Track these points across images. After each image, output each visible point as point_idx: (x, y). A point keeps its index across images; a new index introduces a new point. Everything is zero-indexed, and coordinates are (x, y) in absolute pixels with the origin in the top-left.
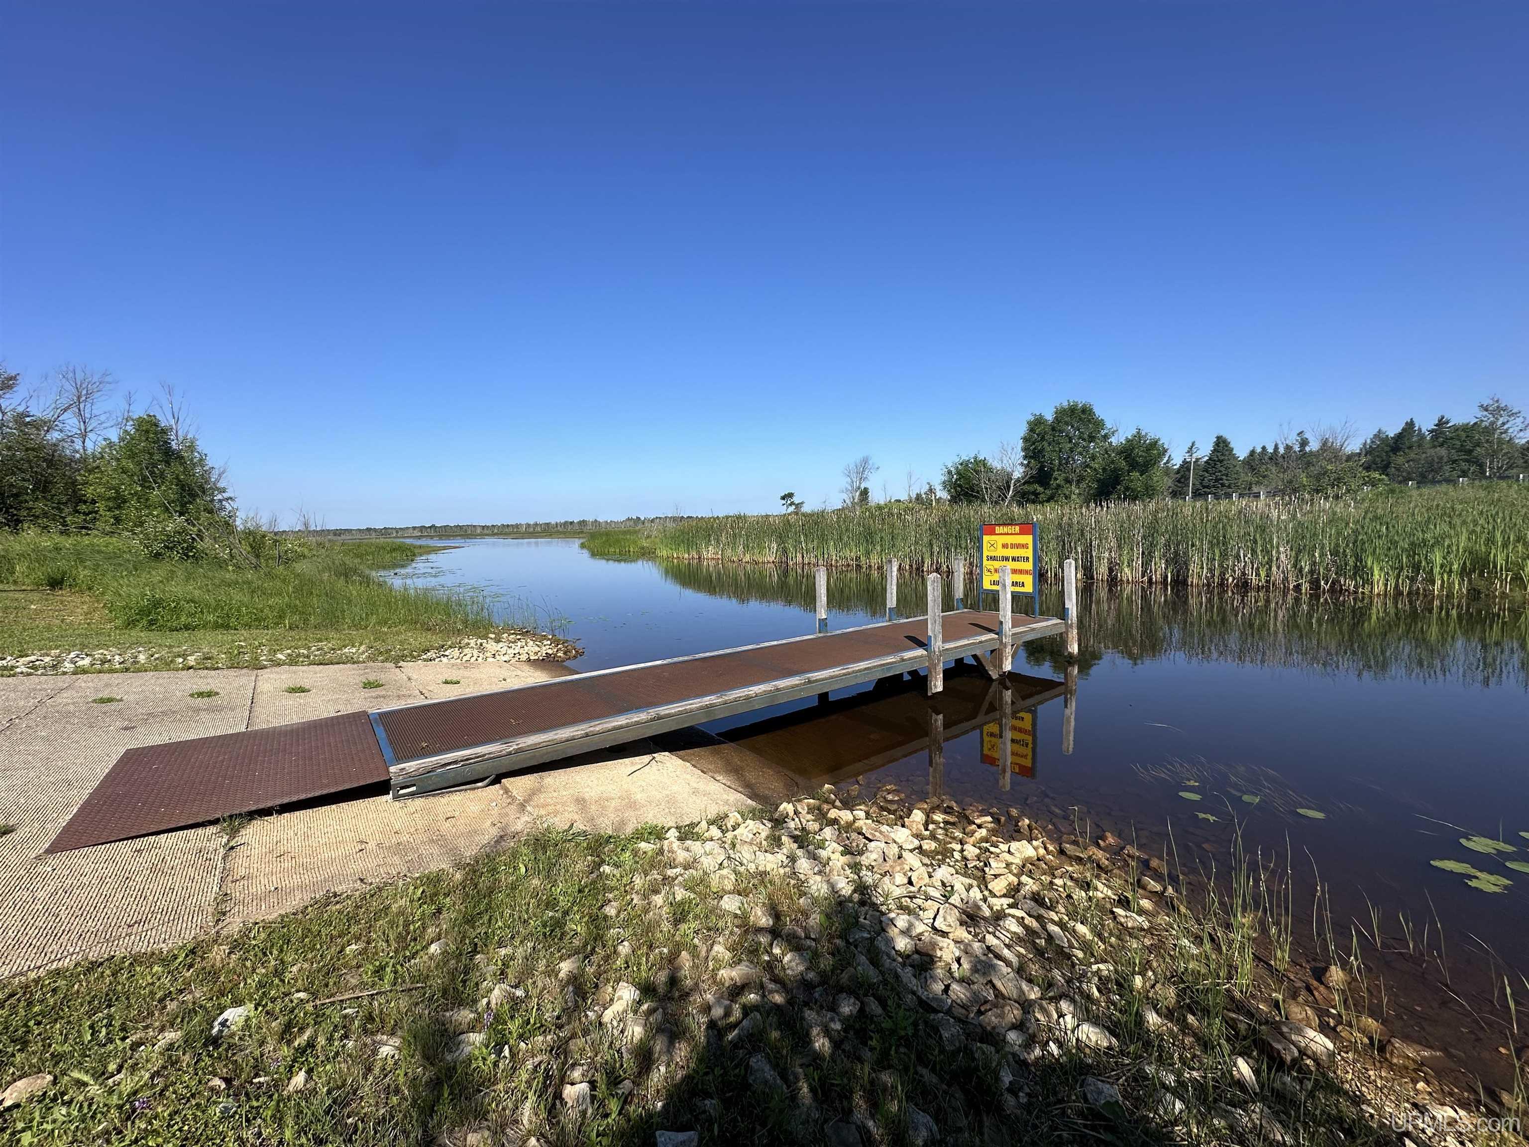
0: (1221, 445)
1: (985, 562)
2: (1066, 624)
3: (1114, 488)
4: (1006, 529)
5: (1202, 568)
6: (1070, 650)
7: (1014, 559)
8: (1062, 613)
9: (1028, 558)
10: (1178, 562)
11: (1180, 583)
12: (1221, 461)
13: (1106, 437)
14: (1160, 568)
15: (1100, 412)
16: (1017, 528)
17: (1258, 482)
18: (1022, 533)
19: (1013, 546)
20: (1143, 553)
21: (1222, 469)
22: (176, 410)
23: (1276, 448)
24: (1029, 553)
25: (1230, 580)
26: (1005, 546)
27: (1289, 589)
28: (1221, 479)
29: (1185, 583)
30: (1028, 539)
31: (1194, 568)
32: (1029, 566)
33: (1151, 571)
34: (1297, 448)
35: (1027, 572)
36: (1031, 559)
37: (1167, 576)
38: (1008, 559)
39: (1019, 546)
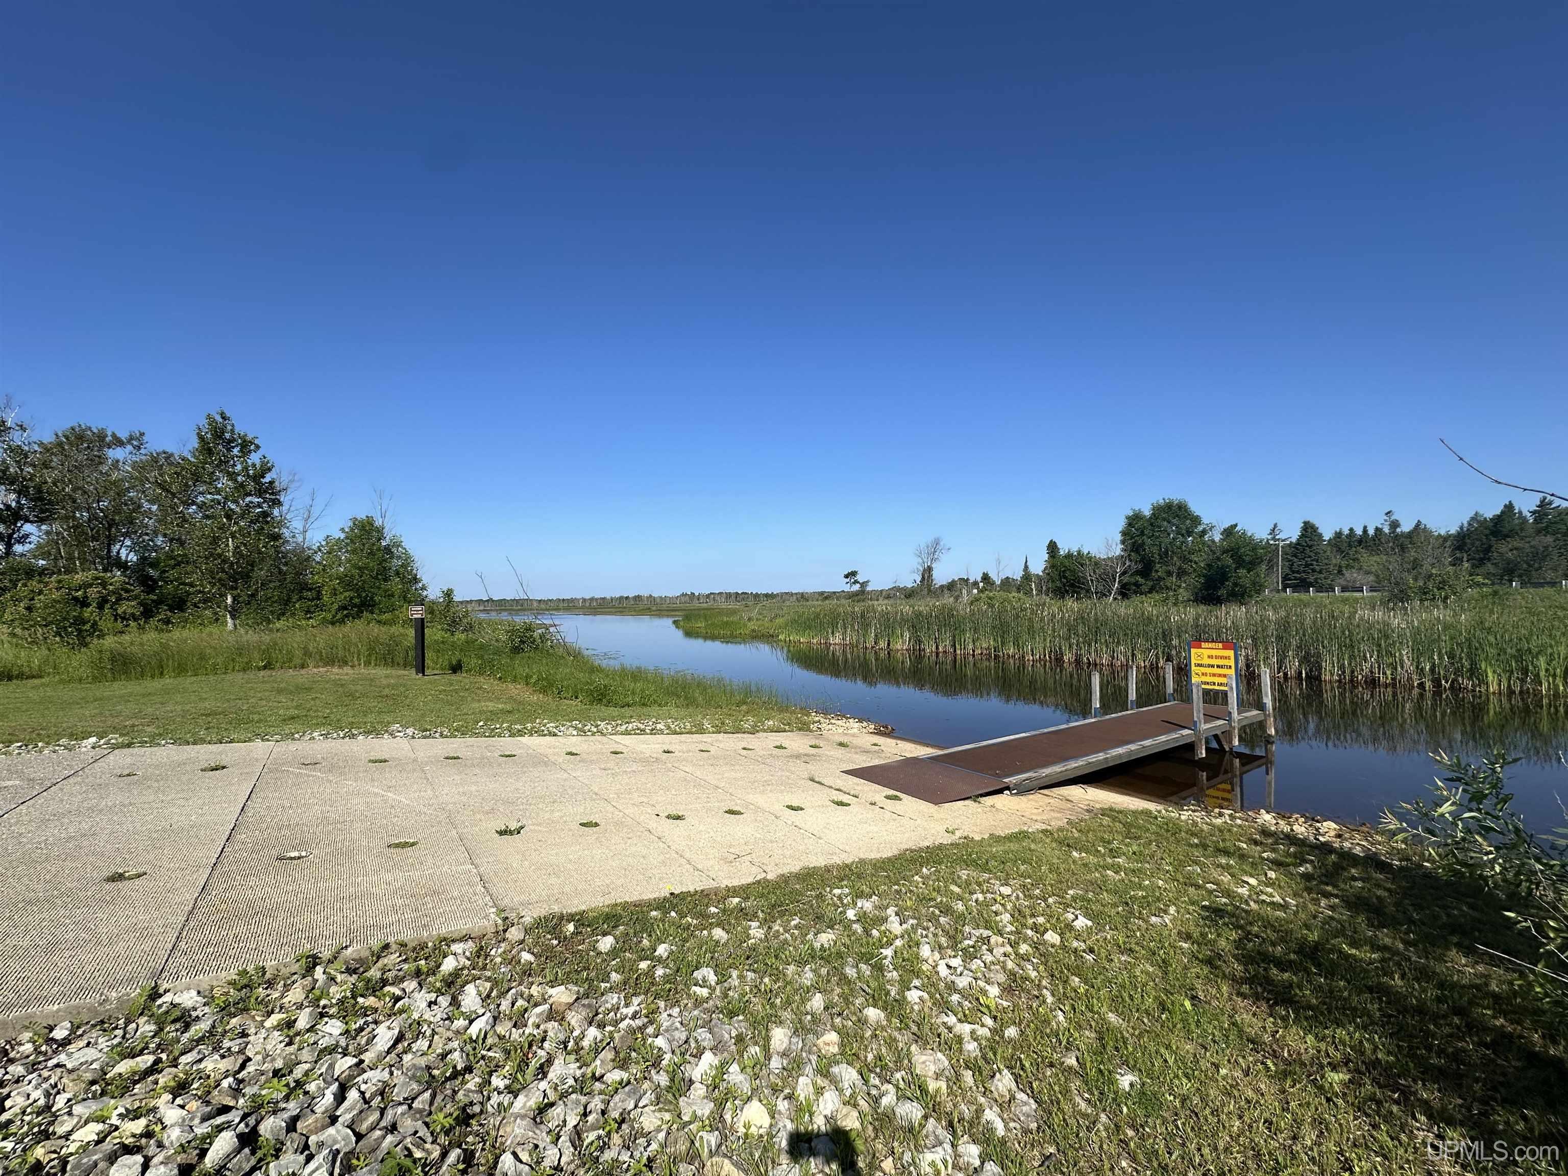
0: (1309, 530)
1: (1193, 668)
2: (1265, 714)
3: (1223, 584)
4: (1210, 645)
5: (1334, 666)
6: (1269, 732)
7: (1218, 666)
8: (1261, 706)
9: (1230, 667)
10: (1311, 661)
11: (1314, 679)
12: (1310, 547)
13: (1204, 532)
14: (1293, 665)
15: (1196, 508)
16: (1220, 645)
17: (1348, 565)
18: (1224, 648)
19: (1217, 657)
20: (1277, 652)
21: (1312, 554)
22: (383, 511)
23: (1365, 530)
24: (1232, 663)
25: (1360, 677)
26: (1210, 657)
27: (1413, 687)
28: (1312, 565)
29: (1318, 678)
30: (1231, 653)
31: (1326, 665)
32: (1232, 672)
33: (1286, 667)
34: (1386, 530)
35: (1230, 676)
36: (1234, 668)
37: (1301, 673)
38: (1213, 666)
39: (1221, 657)
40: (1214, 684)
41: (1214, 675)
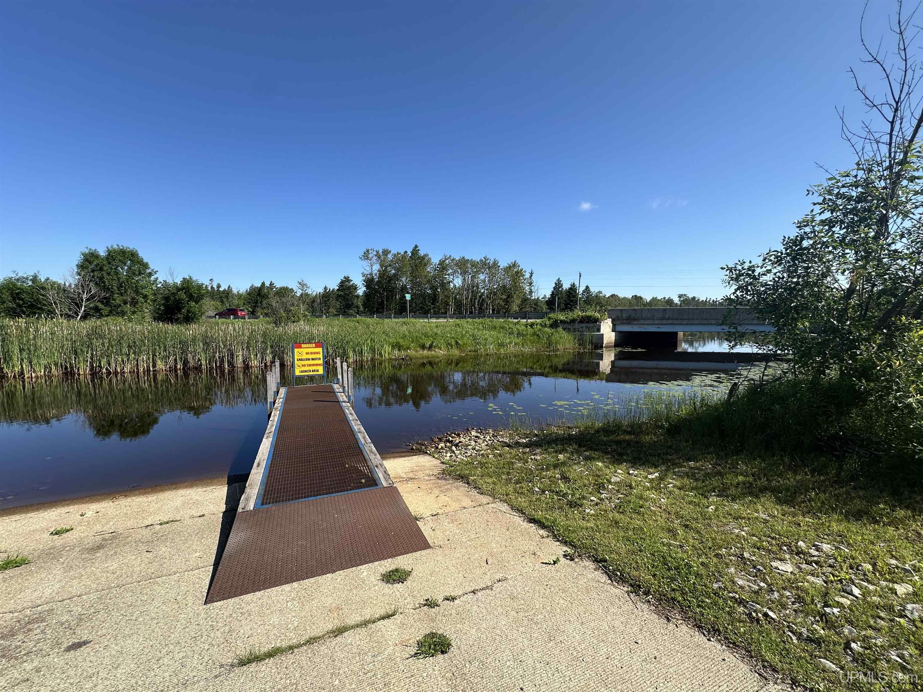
1: (296, 362)
4: (308, 345)
7: (313, 359)
9: (320, 359)
16: (314, 345)
18: (316, 347)
19: (312, 353)
24: (321, 356)
26: (307, 353)
30: (320, 350)
32: (321, 362)
35: (320, 365)
36: (322, 359)
38: (309, 360)
39: (315, 353)
40: (310, 371)
41: (310, 365)
